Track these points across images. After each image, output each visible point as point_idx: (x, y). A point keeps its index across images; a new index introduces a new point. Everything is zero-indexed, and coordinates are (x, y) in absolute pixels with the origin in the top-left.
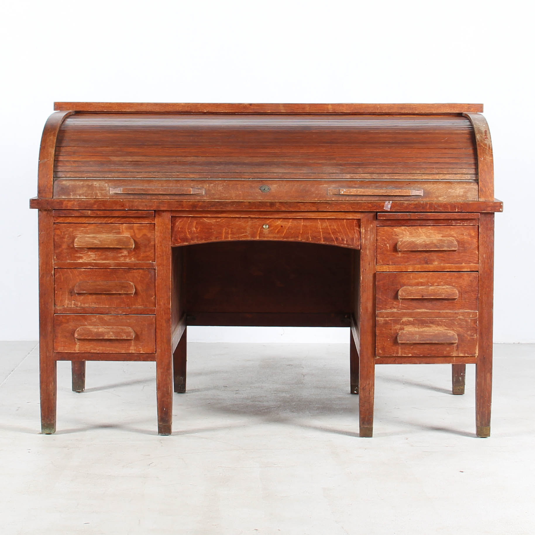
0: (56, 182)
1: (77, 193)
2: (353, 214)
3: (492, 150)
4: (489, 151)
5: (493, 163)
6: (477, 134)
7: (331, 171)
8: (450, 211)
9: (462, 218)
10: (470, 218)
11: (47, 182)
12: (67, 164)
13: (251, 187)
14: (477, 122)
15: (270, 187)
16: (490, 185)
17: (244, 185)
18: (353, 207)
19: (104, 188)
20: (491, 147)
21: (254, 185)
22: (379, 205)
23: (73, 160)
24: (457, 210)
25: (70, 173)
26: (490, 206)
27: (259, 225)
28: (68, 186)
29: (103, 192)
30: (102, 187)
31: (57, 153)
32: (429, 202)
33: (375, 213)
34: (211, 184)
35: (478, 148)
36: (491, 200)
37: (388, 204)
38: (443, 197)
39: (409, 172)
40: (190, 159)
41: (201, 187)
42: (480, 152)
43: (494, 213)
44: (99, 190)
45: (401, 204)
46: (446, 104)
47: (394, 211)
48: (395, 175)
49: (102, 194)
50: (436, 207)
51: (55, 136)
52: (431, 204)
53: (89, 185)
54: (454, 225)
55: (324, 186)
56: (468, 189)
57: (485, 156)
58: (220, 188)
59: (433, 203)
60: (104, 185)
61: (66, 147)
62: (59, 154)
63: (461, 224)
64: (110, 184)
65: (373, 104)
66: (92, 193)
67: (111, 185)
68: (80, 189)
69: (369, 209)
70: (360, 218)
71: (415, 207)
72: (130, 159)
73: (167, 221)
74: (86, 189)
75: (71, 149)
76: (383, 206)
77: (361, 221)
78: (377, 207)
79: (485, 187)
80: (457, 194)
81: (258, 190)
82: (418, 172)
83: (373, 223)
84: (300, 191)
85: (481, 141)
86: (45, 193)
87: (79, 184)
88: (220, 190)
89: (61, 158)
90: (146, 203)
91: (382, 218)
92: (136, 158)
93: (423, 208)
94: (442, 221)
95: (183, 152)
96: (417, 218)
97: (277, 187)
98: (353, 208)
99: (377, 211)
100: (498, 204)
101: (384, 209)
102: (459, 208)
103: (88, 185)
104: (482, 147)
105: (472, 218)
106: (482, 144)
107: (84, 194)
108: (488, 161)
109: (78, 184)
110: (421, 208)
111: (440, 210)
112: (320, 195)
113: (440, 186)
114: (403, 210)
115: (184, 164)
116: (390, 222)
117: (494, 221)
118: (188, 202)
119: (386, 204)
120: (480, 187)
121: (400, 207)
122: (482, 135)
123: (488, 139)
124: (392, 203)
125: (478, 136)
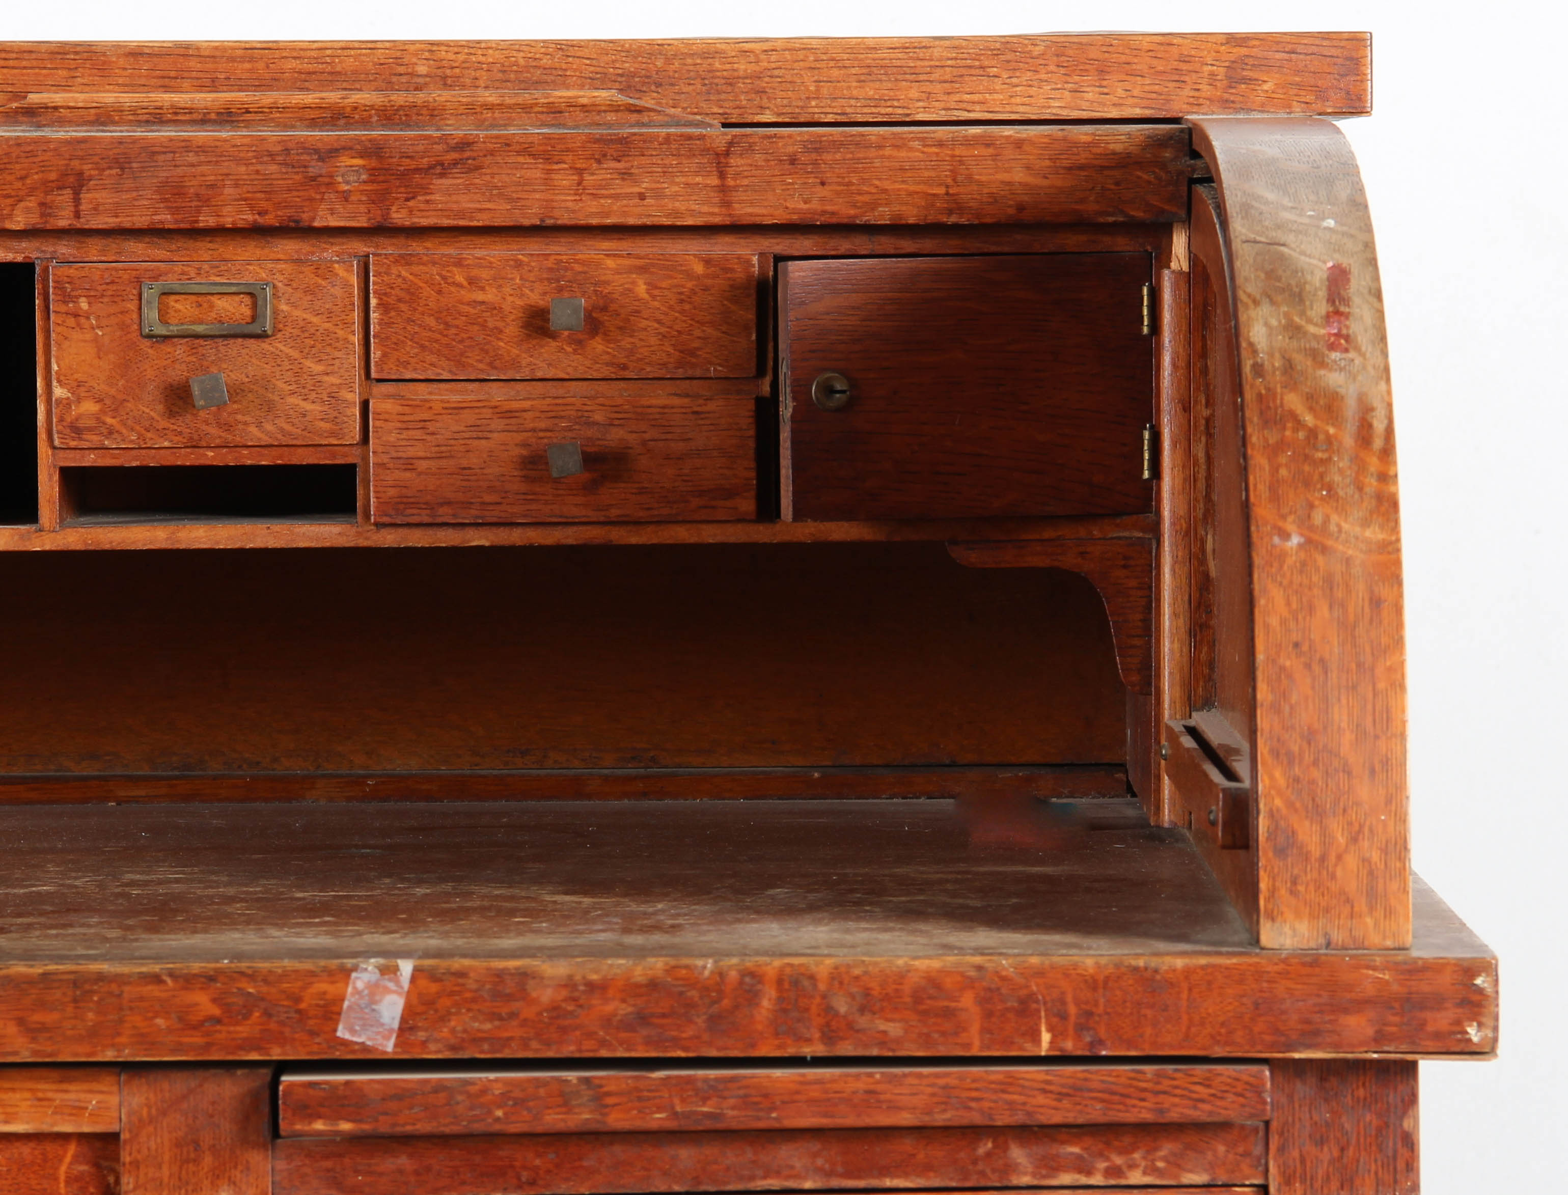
2: (47, 1088)
3: (1388, 452)
4: (1361, 466)
5: (1397, 580)
6: (1256, 303)
8: (975, 1052)
9: (1096, 1113)
10: (1174, 1115)
14: (1270, 196)
16: (1364, 791)
18: (37, 1017)
20: (1379, 426)
22: (295, 998)
24: (1046, 1037)
26: (1360, 1005)
32: (777, 963)
33: (266, 1074)
35: (1255, 437)
36: (1375, 939)
37: (375, 992)
42: (1275, 469)
43: (1409, 1070)
45: (510, 987)
46: (1032, 40)
47: (433, 1053)
50: (842, 1006)
52: (795, 983)
54: (1026, 1180)
57: (1318, 518)
59: (812, 978)
63: (1089, 1173)
65: (372, 46)
69: (197, 1039)
70: (115, 1128)
71: (643, 1019)
76: (332, 1010)
77: (125, 1157)
78: (267, 1014)
79: (1317, 813)
83: (237, 1174)
85: (1289, 366)
91: (319, 1126)
93: (714, 1020)
94: (907, 1144)
96: (658, 1119)
98: (33, 1032)
99: (276, 1054)
100: (1446, 979)
101: (342, 1032)
102: (1063, 1016)
104: (1299, 423)
105: (1201, 1114)
106: (1293, 401)
108: (1348, 561)
110: (700, 1021)
111: (883, 1039)
114: (525, 1046)
116: (403, 1161)
117: (1409, 1142)
119: (360, 985)
120: (1271, 815)
121: (493, 1016)
122: (1302, 314)
123: (1358, 349)
124: (413, 979)
125: (1266, 324)
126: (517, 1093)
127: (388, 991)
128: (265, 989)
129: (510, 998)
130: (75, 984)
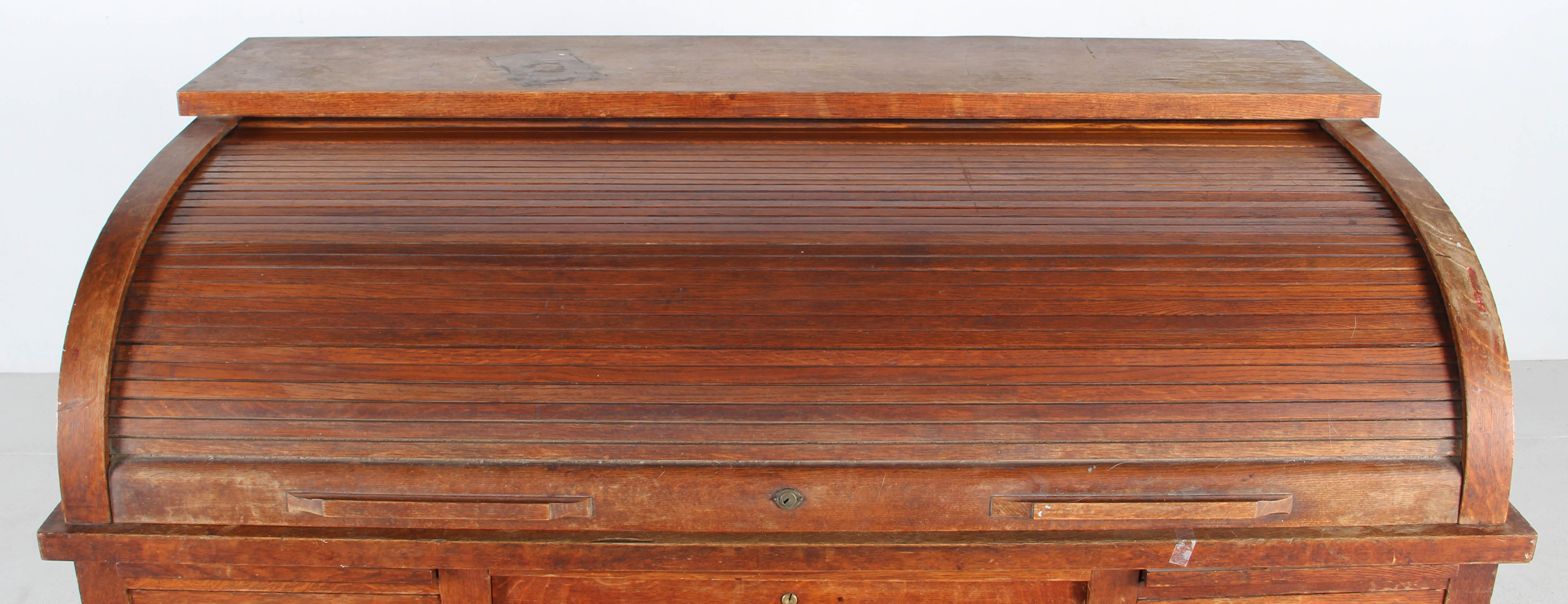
0: (117, 475)
1: (185, 507)
3: (1506, 355)
4: (1498, 360)
6: (1450, 287)
7: (1002, 437)
11: (88, 474)
12: (150, 412)
13: (744, 493)
15: (806, 491)
17: (719, 486)
18: (1073, 558)
19: (270, 494)
20: (1501, 344)
21: (752, 487)
22: (1157, 552)
23: (169, 395)
24: (1395, 560)
25: (161, 441)
26: (1495, 549)
27: (767, 596)
28: (156, 487)
29: (268, 505)
30: (261, 492)
31: (118, 368)
32: (1313, 540)
34: (612, 483)
36: (1495, 522)
37: (1183, 549)
38: (1352, 516)
39: (1249, 437)
40: (543, 394)
41: (581, 494)
42: (1470, 363)
43: (1495, 566)
44: (253, 501)
45: (1227, 547)
47: (1199, 567)
48: (1208, 445)
49: (263, 511)
50: (1331, 552)
51: (114, 306)
52: (1318, 546)
53: (220, 484)
55: (981, 487)
56: (1428, 489)
57: (1486, 382)
58: (643, 496)
59: (1324, 544)
60: (267, 486)
61: (149, 343)
62: (126, 371)
63: (1393, 588)
64: (287, 482)
66: (233, 509)
67: (290, 485)
68: (194, 496)
70: (1087, 579)
71: (1268, 556)
72: (347, 392)
73: (477, 589)
74: (212, 496)
75: (165, 353)
76: (1168, 556)
77: (1090, 588)
78: (1147, 557)
80: (1396, 506)
81: (765, 503)
82: (1279, 434)
83: (1128, 593)
84: (901, 503)
85: (1468, 317)
86: (88, 507)
87: (188, 482)
88: (643, 501)
89: (132, 390)
90: (405, 550)
91: (1158, 585)
92: (369, 390)
93: (1291, 558)
95: (521, 365)
96: (1267, 582)
97: (829, 494)
99: (1148, 568)
101: (1170, 561)
102: (1401, 553)
103: (216, 484)
104: (1476, 344)
106: (1472, 333)
107: (209, 511)
109: (185, 479)
110: (1286, 557)
111: (1343, 561)
112: (965, 516)
113: (1347, 480)
114: (1229, 564)
115: (522, 409)
118: (538, 549)
119: (1178, 548)
120: (1468, 484)
121: (1220, 557)
122: (1467, 294)
123: (1488, 311)
124: (1196, 546)
125: (1457, 298)
126: (1223, 576)
127: (1187, 549)
128: (1147, 549)
129: (1226, 551)
130: (1086, 548)
